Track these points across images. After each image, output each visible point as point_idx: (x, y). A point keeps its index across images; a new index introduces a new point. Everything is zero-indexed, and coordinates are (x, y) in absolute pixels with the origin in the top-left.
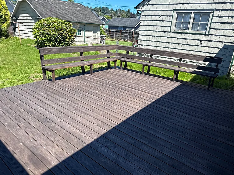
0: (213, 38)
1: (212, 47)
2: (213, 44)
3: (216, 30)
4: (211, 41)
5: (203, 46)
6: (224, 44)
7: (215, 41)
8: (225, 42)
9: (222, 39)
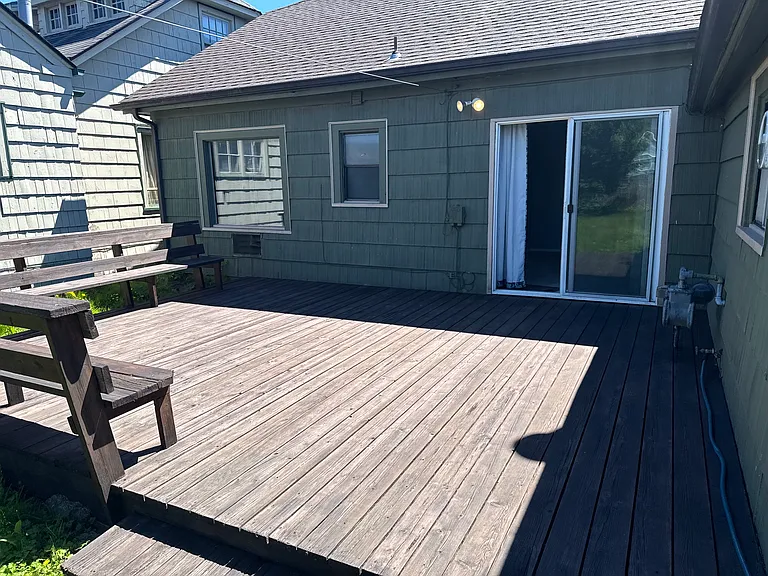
0: (28, 187)
1: (36, 213)
2: (33, 204)
3: (27, 164)
4: (27, 196)
5: (8, 215)
6: (60, 199)
7: (37, 196)
8: (61, 195)
9: (51, 187)
